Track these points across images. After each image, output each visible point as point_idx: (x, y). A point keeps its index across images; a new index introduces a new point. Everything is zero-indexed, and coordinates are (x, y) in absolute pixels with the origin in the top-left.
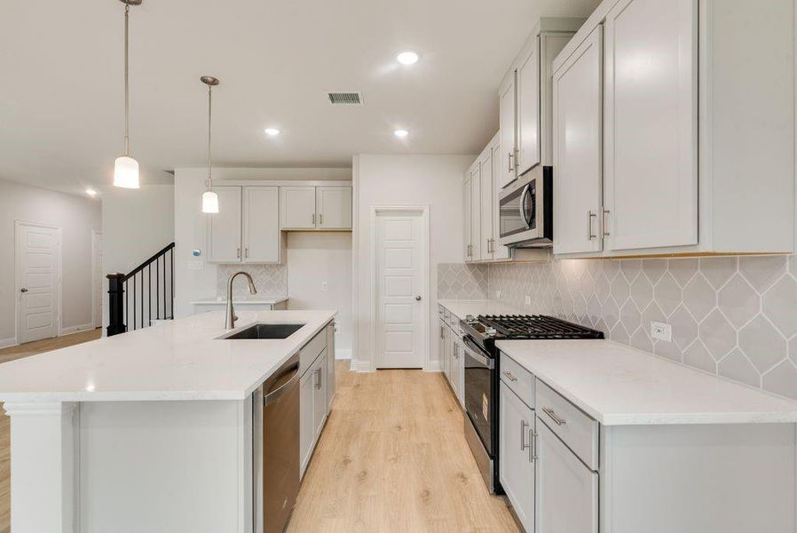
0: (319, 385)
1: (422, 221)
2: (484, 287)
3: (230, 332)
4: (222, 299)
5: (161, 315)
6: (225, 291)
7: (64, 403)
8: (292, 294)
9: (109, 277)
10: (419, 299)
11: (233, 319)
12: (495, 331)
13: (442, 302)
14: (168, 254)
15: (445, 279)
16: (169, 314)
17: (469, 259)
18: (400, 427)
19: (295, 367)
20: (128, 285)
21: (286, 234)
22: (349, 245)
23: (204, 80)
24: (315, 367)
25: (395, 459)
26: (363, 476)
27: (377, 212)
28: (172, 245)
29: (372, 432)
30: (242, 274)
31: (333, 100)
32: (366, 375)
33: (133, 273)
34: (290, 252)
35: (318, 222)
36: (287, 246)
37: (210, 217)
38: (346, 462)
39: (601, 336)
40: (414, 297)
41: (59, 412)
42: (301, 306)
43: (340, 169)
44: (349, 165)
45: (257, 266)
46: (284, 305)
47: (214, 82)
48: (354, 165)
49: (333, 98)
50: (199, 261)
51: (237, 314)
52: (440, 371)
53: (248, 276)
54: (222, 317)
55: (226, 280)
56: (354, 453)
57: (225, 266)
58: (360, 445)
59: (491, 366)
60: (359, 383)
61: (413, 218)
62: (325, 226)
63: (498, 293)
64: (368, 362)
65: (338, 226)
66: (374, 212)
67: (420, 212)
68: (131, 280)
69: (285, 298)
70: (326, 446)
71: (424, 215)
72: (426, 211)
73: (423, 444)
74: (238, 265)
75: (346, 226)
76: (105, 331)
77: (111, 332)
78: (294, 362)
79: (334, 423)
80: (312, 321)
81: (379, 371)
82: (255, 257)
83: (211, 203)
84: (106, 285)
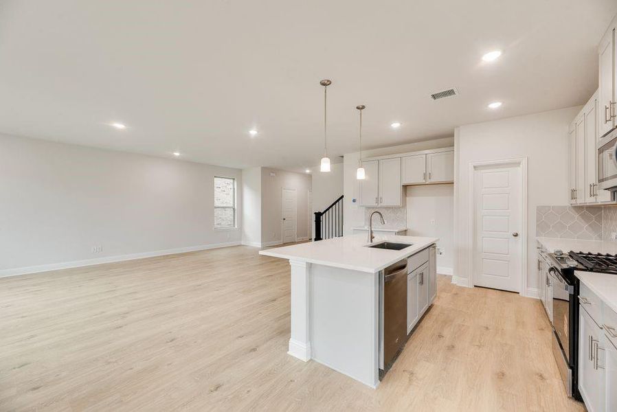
0: (422, 283)
1: (521, 171)
2: (595, 228)
3: (370, 243)
4: (367, 228)
5: (337, 235)
6: (368, 223)
7: (307, 263)
8: (409, 226)
9: (315, 213)
10: (516, 235)
11: (372, 238)
12: (577, 263)
13: (539, 239)
14: (340, 201)
15: (545, 219)
16: (341, 234)
17: (573, 202)
18: (487, 328)
19: (404, 267)
20: (323, 218)
21: (405, 187)
22: (452, 193)
23: (358, 108)
24: (419, 271)
25: (479, 347)
26: (451, 348)
27: (475, 167)
28: (343, 196)
29: (463, 325)
30: (377, 213)
31: (435, 98)
32: (464, 288)
33: (325, 212)
34: (407, 198)
35: (428, 177)
36: (406, 194)
37: (361, 181)
38: (440, 336)
40: (511, 233)
41: (305, 266)
42: (414, 234)
43: (445, 140)
44: (452, 135)
45: (388, 208)
46: (405, 232)
47: (363, 107)
48: (455, 135)
49: (434, 97)
50: (355, 205)
51: (374, 235)
52: (538, 298)
53: (380, 214)
54: (367, 236)
55: (368, 216)
56: (447, 333)
57: (368, 208)
58: (452, 330)
60: (458, 292)
61: (511, 169)
62: (433, 180)
64: (466, 280)
65: (443, 179)
66: (472, 167)
67: (518, 164)
68: (324, 215)
69: (405, 229)
70: (427, 323)
71: (521, 165)
72: (524, 162)
73: (506, 344)
74: (376, 208)
75: (449, 180)
76: (313, 240)
77: (316, 240)
78: (403, 264)
79: (434, 312)
80: (417, 243)
81: (476, 288)
82: (385, 203)
83: (361, 174)
84: (314, 217)
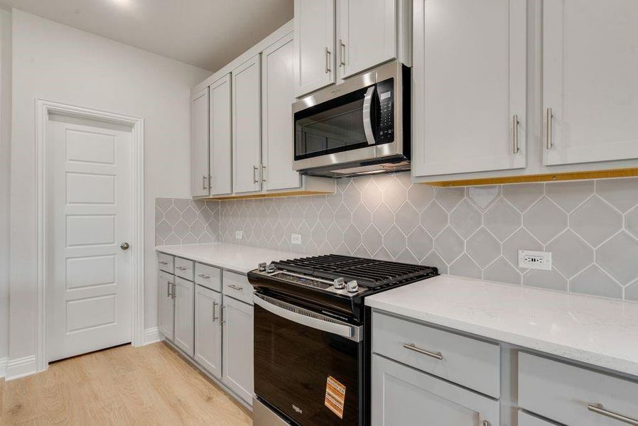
2: (214, 228)
10: (125, 247)
12: (354, 283)
15: (166, 219)
27: (50, 113)
32: (27, 380)
39: (434, 272)
40: (118, 244)
52: (159, 340)
59: (358, 338)
61: (118, 132)
63: (239, 235)
64: (33, 358)
66: (45, 112)
67: (128, 126)
72: (139, 124)
81: (55, 367)
